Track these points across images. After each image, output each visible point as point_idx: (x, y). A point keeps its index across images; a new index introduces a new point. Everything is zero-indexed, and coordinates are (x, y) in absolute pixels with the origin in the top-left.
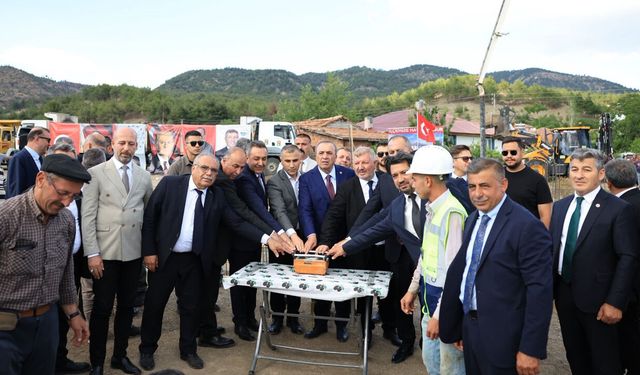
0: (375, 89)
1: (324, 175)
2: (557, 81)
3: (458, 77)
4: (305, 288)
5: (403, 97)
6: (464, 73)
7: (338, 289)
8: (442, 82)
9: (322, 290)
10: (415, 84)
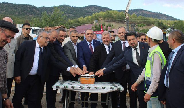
0: (72, 15)
1: (89, 43)
2: (149, 15)
3: (109, 11)
4: (89, 88)
5: (85, 19)
6: (111, 10)
7: (104, 88)
8: (102, 13)
9: (97, 89)
10: (90, 14)
